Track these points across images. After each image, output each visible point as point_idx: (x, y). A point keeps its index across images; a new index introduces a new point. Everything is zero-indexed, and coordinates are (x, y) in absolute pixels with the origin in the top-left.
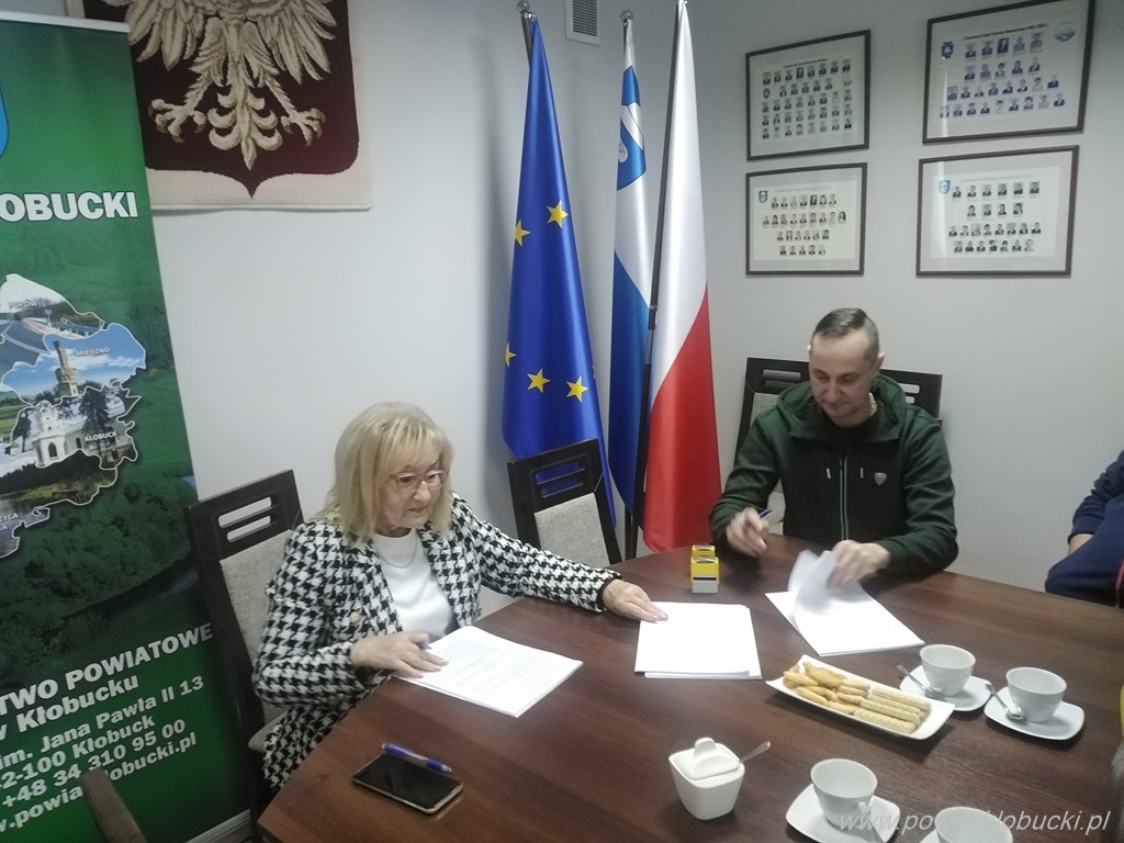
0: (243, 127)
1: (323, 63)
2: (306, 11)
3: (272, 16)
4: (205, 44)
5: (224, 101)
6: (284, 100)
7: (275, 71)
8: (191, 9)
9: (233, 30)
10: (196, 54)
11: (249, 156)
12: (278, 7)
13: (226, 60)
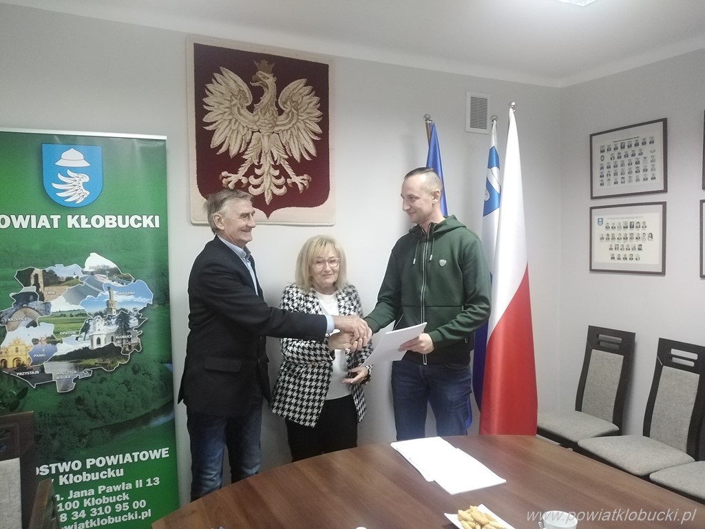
0: (266, 184)
1: (313, 151)
2: (306, 126)
3: (287, 130)
4: (251, 145)
5: (257, 171)
6: (290, 171)
7: (286, 157)
8: (246, 129)
9: (266, 138)
10: (246, 150)
11: (268, 199)
12: (291, 125)
13: (261, 152)
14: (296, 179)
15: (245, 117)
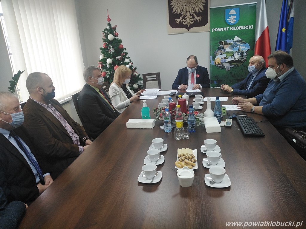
3: (194, 4)
4: (184, 10)
6: (195, 16)
7: (194, 12)
8: (182, 5)
11: (188, 25)
13: (186, 12)
14: (197, 18)
15: (181, 2)
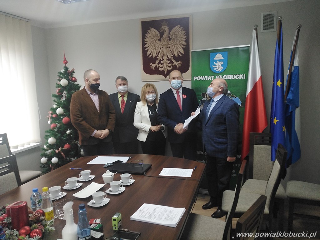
0: (165, 66)
3: (173, 46)
4: (160, 53)
5: (162, 62)
6: (174, 61)
7: (172, 56)
9: (165, 50)
10: (158, 55)
11: (166, 71)
12: (174, 43)
13: (163, 55)
14: (176, 64)
15: (158, 44)
